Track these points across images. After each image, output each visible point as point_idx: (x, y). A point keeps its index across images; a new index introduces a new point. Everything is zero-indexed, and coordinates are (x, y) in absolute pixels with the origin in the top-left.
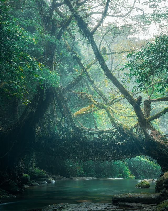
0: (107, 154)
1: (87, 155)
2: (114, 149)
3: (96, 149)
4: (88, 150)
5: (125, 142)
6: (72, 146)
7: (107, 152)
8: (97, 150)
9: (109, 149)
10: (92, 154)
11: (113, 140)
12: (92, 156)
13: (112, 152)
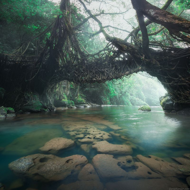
0: (107, 73)
1: (91, 76)
2: (112, 67)
3: (97, 69)
4: (92, 71)
5: (122, 58)
6: (81, 70)
7: (107, 71)
8: (99, 71)
9: (108, 68)
10: (95, 75)
11: (110, 57)
12: (96, 77)
13: (111, 70)
